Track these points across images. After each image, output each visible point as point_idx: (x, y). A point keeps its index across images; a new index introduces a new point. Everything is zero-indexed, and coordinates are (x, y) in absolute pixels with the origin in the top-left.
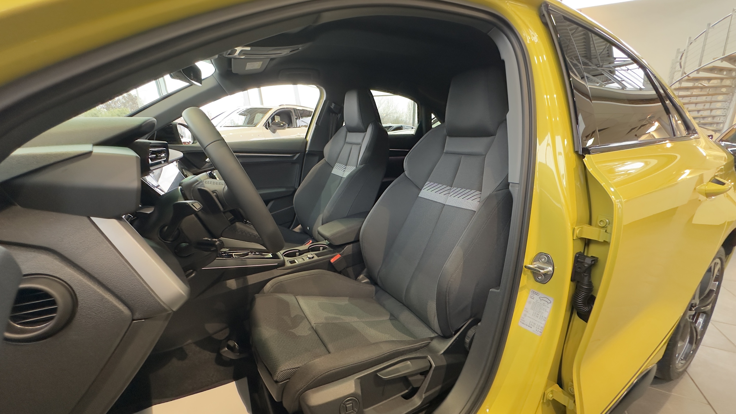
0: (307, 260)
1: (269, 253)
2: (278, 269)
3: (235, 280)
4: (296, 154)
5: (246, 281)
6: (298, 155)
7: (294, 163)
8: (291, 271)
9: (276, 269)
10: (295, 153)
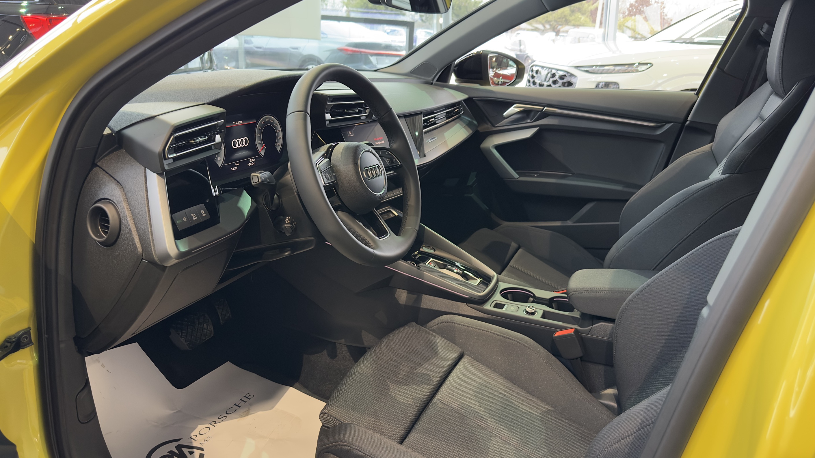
0: (522, 314)
1: (478, 278)
2: (468, 304)
3: (407, 293)
4: (665, 125)
5: (419, 300)
6: (668, 126)
7: (656, 140)
8: (485, 317)
9: (466, 304)
10: (661, 121)
